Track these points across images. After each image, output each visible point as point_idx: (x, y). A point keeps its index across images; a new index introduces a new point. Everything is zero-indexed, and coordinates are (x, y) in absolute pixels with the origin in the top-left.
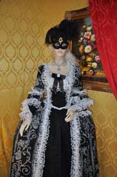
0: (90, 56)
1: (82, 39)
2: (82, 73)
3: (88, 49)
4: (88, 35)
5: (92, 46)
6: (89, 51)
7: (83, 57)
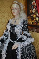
0: (35, 14)
1: (31, 5)
2: (32, 23)
3: (34, 10)
4: (33, 3)
5: (36, 9)
6: (35, 11)
7: (32, 15)
